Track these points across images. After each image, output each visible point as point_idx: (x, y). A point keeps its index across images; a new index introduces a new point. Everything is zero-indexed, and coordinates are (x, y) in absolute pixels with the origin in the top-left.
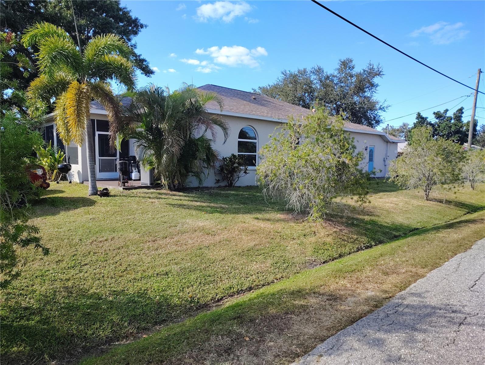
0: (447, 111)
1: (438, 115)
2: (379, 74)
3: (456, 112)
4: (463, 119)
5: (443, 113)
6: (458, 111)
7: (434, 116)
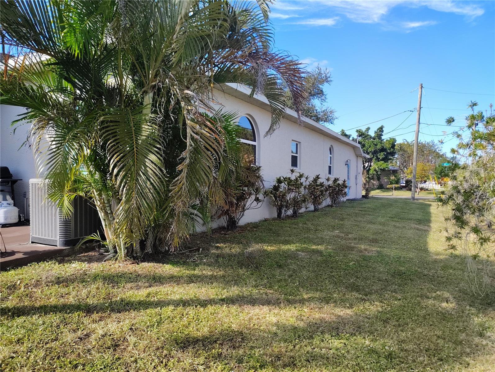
0: (368, 129)
1: (361, 134)
2: (327, 80)
3: (377, 130)
4: (383, 137)
5: (365, 131)
6: (378, 129)
7: (356, 134)
